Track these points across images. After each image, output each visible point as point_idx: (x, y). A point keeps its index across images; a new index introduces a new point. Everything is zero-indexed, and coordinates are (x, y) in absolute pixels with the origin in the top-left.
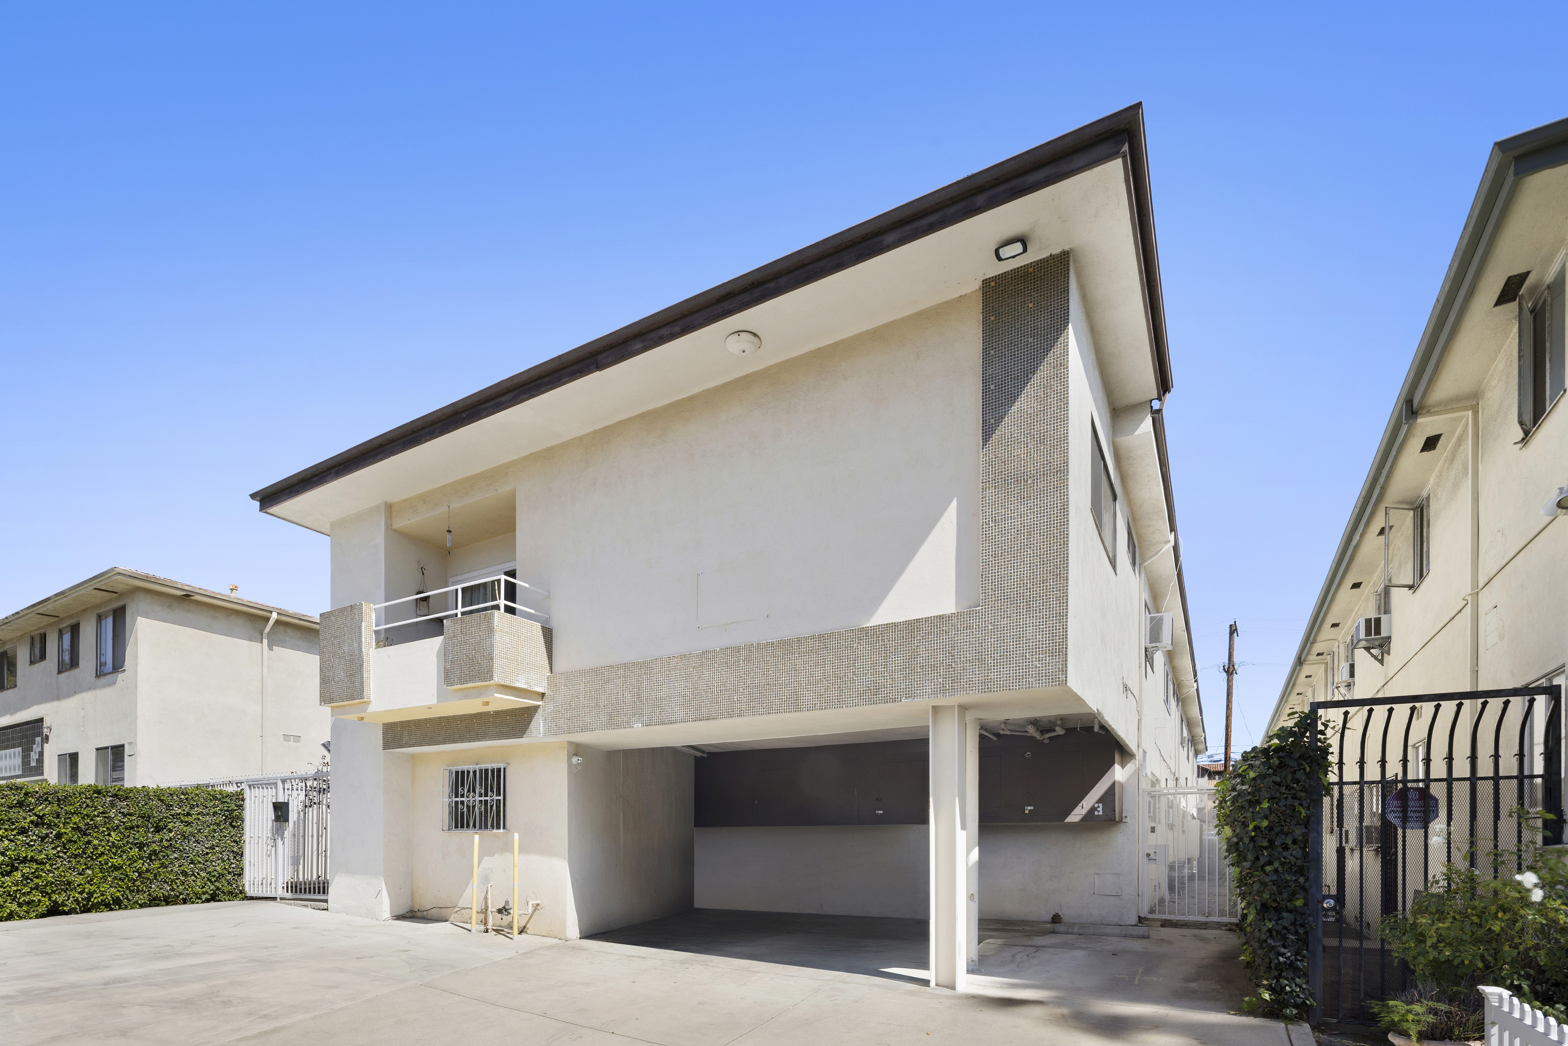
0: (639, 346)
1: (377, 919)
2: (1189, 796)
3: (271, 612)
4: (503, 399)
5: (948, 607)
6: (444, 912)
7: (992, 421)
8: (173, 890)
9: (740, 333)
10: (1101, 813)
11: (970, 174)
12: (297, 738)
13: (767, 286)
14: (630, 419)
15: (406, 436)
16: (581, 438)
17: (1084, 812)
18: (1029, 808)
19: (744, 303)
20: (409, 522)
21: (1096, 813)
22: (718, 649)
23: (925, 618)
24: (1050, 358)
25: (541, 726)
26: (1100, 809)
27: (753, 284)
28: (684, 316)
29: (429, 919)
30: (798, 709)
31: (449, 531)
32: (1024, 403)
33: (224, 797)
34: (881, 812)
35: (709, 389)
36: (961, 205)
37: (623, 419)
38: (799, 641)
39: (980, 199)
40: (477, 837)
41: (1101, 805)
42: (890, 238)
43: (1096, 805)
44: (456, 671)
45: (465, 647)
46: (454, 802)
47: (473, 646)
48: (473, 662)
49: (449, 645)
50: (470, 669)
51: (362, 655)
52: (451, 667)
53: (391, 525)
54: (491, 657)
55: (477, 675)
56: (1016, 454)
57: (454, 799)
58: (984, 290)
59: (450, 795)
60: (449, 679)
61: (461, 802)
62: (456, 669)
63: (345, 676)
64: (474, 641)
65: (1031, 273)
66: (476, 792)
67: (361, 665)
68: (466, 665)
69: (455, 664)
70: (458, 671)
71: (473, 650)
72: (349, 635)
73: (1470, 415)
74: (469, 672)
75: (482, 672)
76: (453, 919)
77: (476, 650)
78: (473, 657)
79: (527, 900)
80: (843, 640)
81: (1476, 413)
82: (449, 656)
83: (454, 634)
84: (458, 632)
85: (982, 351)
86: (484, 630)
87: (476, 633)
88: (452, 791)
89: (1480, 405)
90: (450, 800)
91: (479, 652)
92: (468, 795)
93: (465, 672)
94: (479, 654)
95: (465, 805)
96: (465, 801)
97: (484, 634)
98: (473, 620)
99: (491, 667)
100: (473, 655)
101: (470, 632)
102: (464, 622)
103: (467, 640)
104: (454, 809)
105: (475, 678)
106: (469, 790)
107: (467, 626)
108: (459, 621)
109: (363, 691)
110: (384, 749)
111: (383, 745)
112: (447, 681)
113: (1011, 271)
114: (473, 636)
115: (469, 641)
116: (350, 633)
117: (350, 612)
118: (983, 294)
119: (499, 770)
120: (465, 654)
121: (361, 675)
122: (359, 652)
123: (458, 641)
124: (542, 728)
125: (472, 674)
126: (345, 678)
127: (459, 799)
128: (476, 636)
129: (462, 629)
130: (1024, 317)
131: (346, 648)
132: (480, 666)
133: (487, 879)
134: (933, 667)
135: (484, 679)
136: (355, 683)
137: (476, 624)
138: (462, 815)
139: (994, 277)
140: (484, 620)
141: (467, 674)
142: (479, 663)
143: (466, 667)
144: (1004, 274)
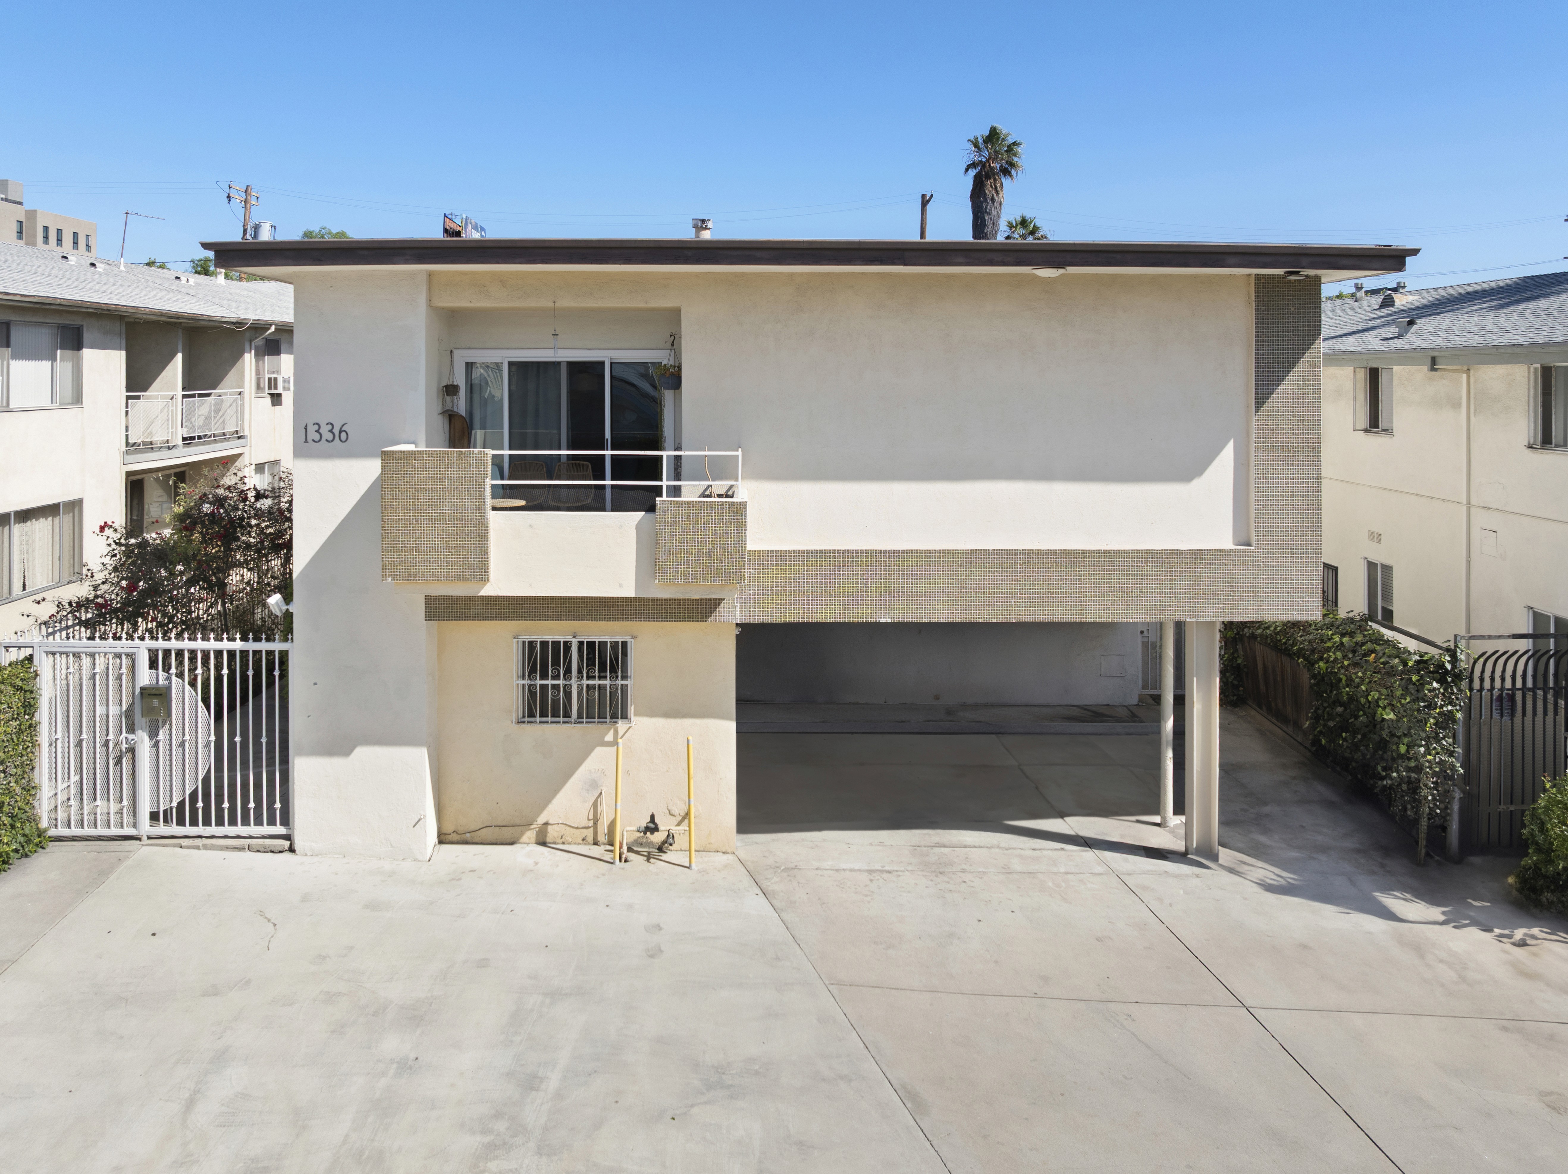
6: (508, 832)
7: (1263, 394)
20: (469, 305)
24: (1307, 356)
29: (477, 844)
44: (678, 565)
45: (695, 538)
46: (538, 686)
47: (709, 538)
48: (708, 557)
49: (665, 532)
50: (703, 565)
51: (486, 523)
52: (667, 559)
53: (430, 300)
54: (742, 555)
55: (716, 574)
56: (1282, 426)
57: (539, 682)
58: (1255, 283)
59: (527, 674)
60: (664, 573)
61: (554, 686)
62: (678, 562)
63: (443, 546)
64: (712, 533)
65: (1293, 283)
66: (580, 671)
67: (483, 536)
68: (698, 560)
69: (676, 557)
70: (681, 565)
71: (709, 544)
72: (454, 491)
73: (1464, 376)
74: (703, 568)
75: (725, 571)
76: (527, 841)
77: (714, 544)
78: (709, 552)
79: (670, 808)
80: (1129, 558)
81: (1468, 377)
82: (665, 546)
83: (675, 520)
84: (682, 518)
85: (1254, 333)
86: (728, 522)
87: (715, 524)
88: (533, 671)
89: (1472, 372)
90: (527, 682)
91: (720, 547)
92: (568, 678)
93: (694, 568)
94: (720, 549)
95: (562, 689)
96: (561, 685)
97: (728, 527)
98: (710, 507)
99: (741, 566)
100: (709, 549)
101: (704, 521)
102: (693, 507)
103: (698, 529)
104: (538, 695)
105: (714, 577)
106: (568, 671)
107: (698, 513)
108: (684, 505)
109: (486, 572)
110: (426, 620)
111: (426, 615)
112: (662, 576)
113: (1278, 275)
114: (709, 527)
115: (703, 532)
116: (457, 488)
117: (457, 460)
118: (1255, 285)
119: (624, 644)
120: (695, 546)
121: (481, 550)
122: (480, 518)
123: (682, 529)
124: (738, 612)
125: (708, 571)
126: (443, 549)
127: (550, 682)
128: (715, 527)
129: (690, 516)
130: (1288, 317)
131: (447, 508)
132: (722, 563)
133: (593, 784)
134: (1215, 593)
135: (730, 580)
136: (468, 558)
137: (715, 513)
138: (555, 702)
139: (1265, 275)
140: (729, 510)
141: (697, 571)
142: (720, 560)
143: (697, 563)
144: (1273, 275)
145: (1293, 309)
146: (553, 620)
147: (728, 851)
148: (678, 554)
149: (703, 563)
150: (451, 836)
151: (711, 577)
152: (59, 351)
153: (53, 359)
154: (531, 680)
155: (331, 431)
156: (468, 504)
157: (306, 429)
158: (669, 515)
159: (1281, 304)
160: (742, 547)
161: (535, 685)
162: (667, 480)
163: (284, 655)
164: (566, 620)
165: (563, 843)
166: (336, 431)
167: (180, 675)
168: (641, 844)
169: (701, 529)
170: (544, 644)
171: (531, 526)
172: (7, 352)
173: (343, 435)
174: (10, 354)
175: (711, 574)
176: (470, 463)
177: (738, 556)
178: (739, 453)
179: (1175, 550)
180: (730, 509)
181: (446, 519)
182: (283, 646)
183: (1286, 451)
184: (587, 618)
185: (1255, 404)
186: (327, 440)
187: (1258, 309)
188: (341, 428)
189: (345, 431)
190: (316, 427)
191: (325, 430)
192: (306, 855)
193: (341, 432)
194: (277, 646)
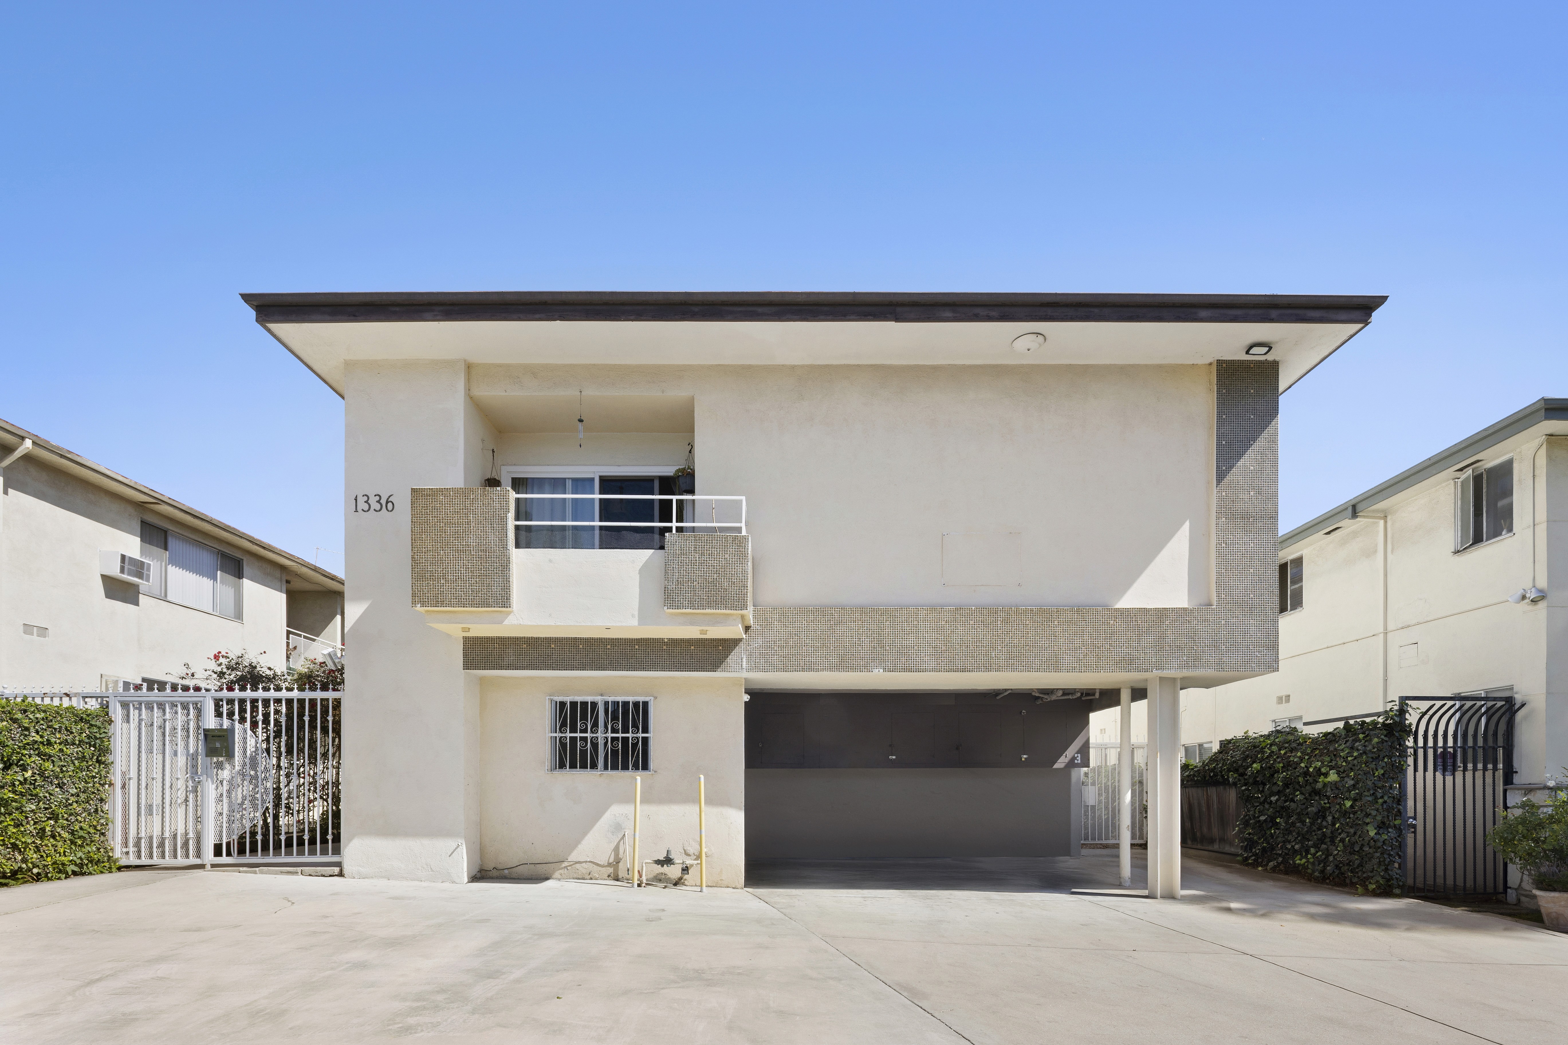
0: (949, 314)
1: (454, 882)
2: (1111, 749)
3: (23, 438)
4: (760, 310)
5: (1181, 600)
6: (541, 869)
7: (1224, 468)
8: (24, 861)
9: (1039, 336)
10: (1079, 762)
11: (1275, 294)
12: (43, 631)
13: (1092, 309)
14: (858, 366)
15: (591, 304)
16: (793, 367)
17: (1067, 760)
18: (1025, 756)
19: (1067, 316)
20: (504, 394)
21: (1076, 761)
22: (973, 608)
23: (1172, 608)
24: (1265, 434)
25: (744, 660)
26: (1079, 758)
27: (1080, 303)
28: (1003, 305)
29: (514, 879)
30: (1057, 669)
31: (581, 421)
32: (1247, 462)
33: (82, 718)
34: (894, 757)
35: (956, 365)
36: (1260, 311)
37: (851, 363)
38: (1058, 611)
39: (1274, 313)
40: (639, 778)
41: (1079, 755)
42: (1203, 313)
43: (1076, 755)
44: (686, 593)
45: (701, 568)
46: (568, 738)
47: (714, 568)
48: (713, 586)
49: (673, 562)
50: (708, 594)
51: (508, 554)
52: (675, 588)
53: (469, 390)
54: (744, 584)
55: (721, 602)
56: (1241, 497)
57: (569, 735)
58: (1217, 368)
59: (558, 728)
60: (673, 601)
61: (582, 738)
62: (686, 591)
63: (469, 576)
64: (717, 563)
65: (1252, 368)
66: (606, 727)
67: (505, 566)
68: (703, 589)
69: (683, 586)
70: (688, 593)
71: (714, 573)
72: (478, 524)
73: (1382, 522)
74: (708, 596)
75: (729, 599)
76: (559, 877)
77: (719, 574)
78: (714, 581)
79: (685, 848)
80: (1100, 616)
81: (1386, 522)
82: (673, 575)
83: (682, 552)
84: (689, 550)
85: (1216, 413)
86: (732, 554)
87: (719, 556)
88: (563, 725)
89: (1389, 518)
90: (558, 735)
91: (724, 576)
92: (595, 731)
93: (700, 596)
94: (724, 579)
95: (589, 741)
96: (589, 738)
97: (732, 559)
98: (715, 540)
99: (744, 594)
100: (714, 579)
101: (709, 553)
102: (699, 540)
103: (704, 560)
104: (568, 746)
105: (718, 604)
106: (595, 725)
107: (704, 545)
108: (691, 538)
109: (508, 599)
110: (464, 669)
111: (464, 664)
112: (670, 603)
113: (1238, 360)
114: (714, 558)
115: (709, 563)
116: (481, 522)
117: (481, 496)
118: (1217, 370)
119: (646, 704)
120: (701, 576)
121: (504, 578)
122: (502, 549)
123: (689, 560)
124: (745, 663)
125: (713, 599)
126: (469, 578)
127: (578, 735)
128: (719, 558)
129: (696, 548)
130: (1247, 398)
131: (472, 541)
132: (726, 591)
133: (618, 827)
134: (1179, 647)
135: (733, 607)
136: (491, 586)
137: (720, 545)
138: (584, 753)
139: (1227, 361)
140: (732, 543)
141: (703, 599)
142: (724, 589)
143: (703, 591)
144: (1234, 361)
145: (1252, 391)
146: (578, 670)
147: (737, 887)
148: (686, 583)
149: (709, 591)
150: (491, 872)
151: (716, 604)
152: (219, 572)
153: (215, 578)
154: (562, 733)
155: (378, 502)
156: (491, 537)
157: (356, 500)
158: (677, 547)
159: (1240, 386)
160: (745, 576)
161: (566, 737)
162: (677, 522)
163: (337, 703)
164: (590, 670)
165: (591, 879)
166: (383, 501)
167: (242, 720)
168: (661, 880)
169: (707, 560)
170: (574, 704)
171: (550, 561)
172: (165, 555)
173: (390, 505)
174: (168, 556)
175: (716, 601)
176: (493, 499)
177: (741, 585)
178: (743, 498)
179: (1142, 609)
180: (734, 542)
181: (471, 550)
182: (336, 695)
183: (1245, 519)
184: (608, 668)
185: (1217, 478)
186: (375, 510)
187: (1220, 391)
188: (388, 499)
189: (391, 502)
190: (365, 498)
191: (373, 501)
192: (354, 878)
193: (387, 502)
194: (330, 695)
